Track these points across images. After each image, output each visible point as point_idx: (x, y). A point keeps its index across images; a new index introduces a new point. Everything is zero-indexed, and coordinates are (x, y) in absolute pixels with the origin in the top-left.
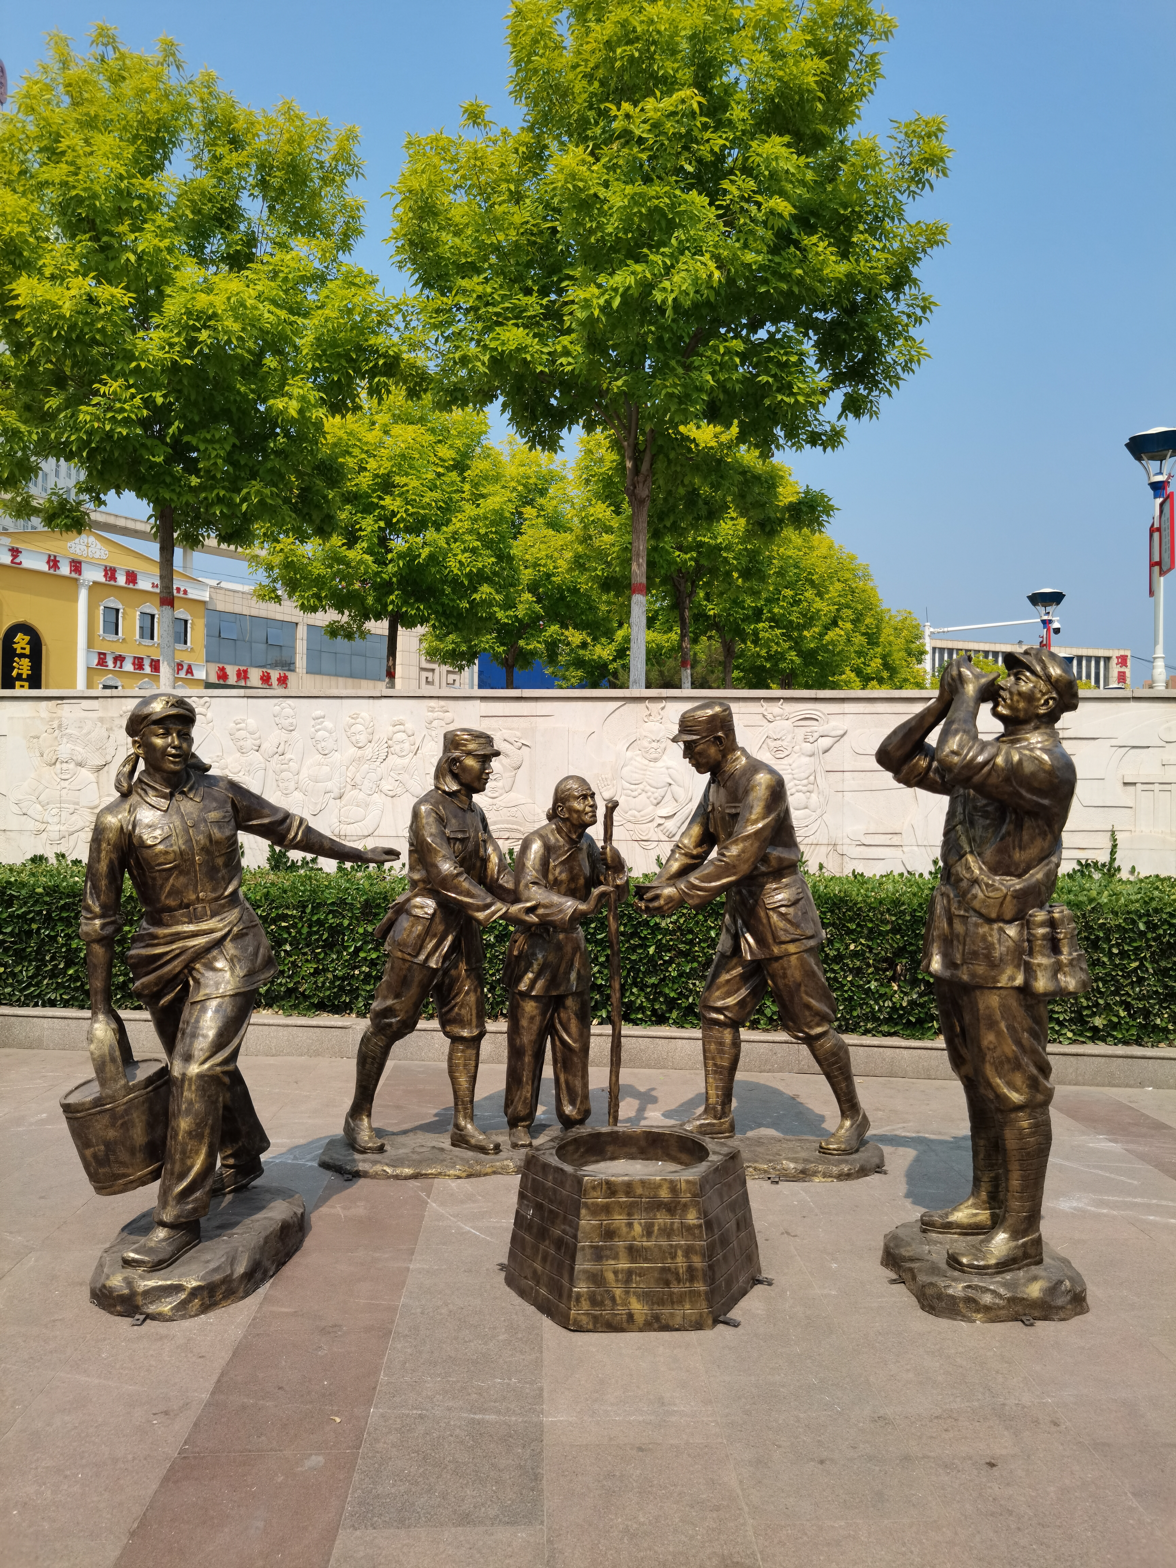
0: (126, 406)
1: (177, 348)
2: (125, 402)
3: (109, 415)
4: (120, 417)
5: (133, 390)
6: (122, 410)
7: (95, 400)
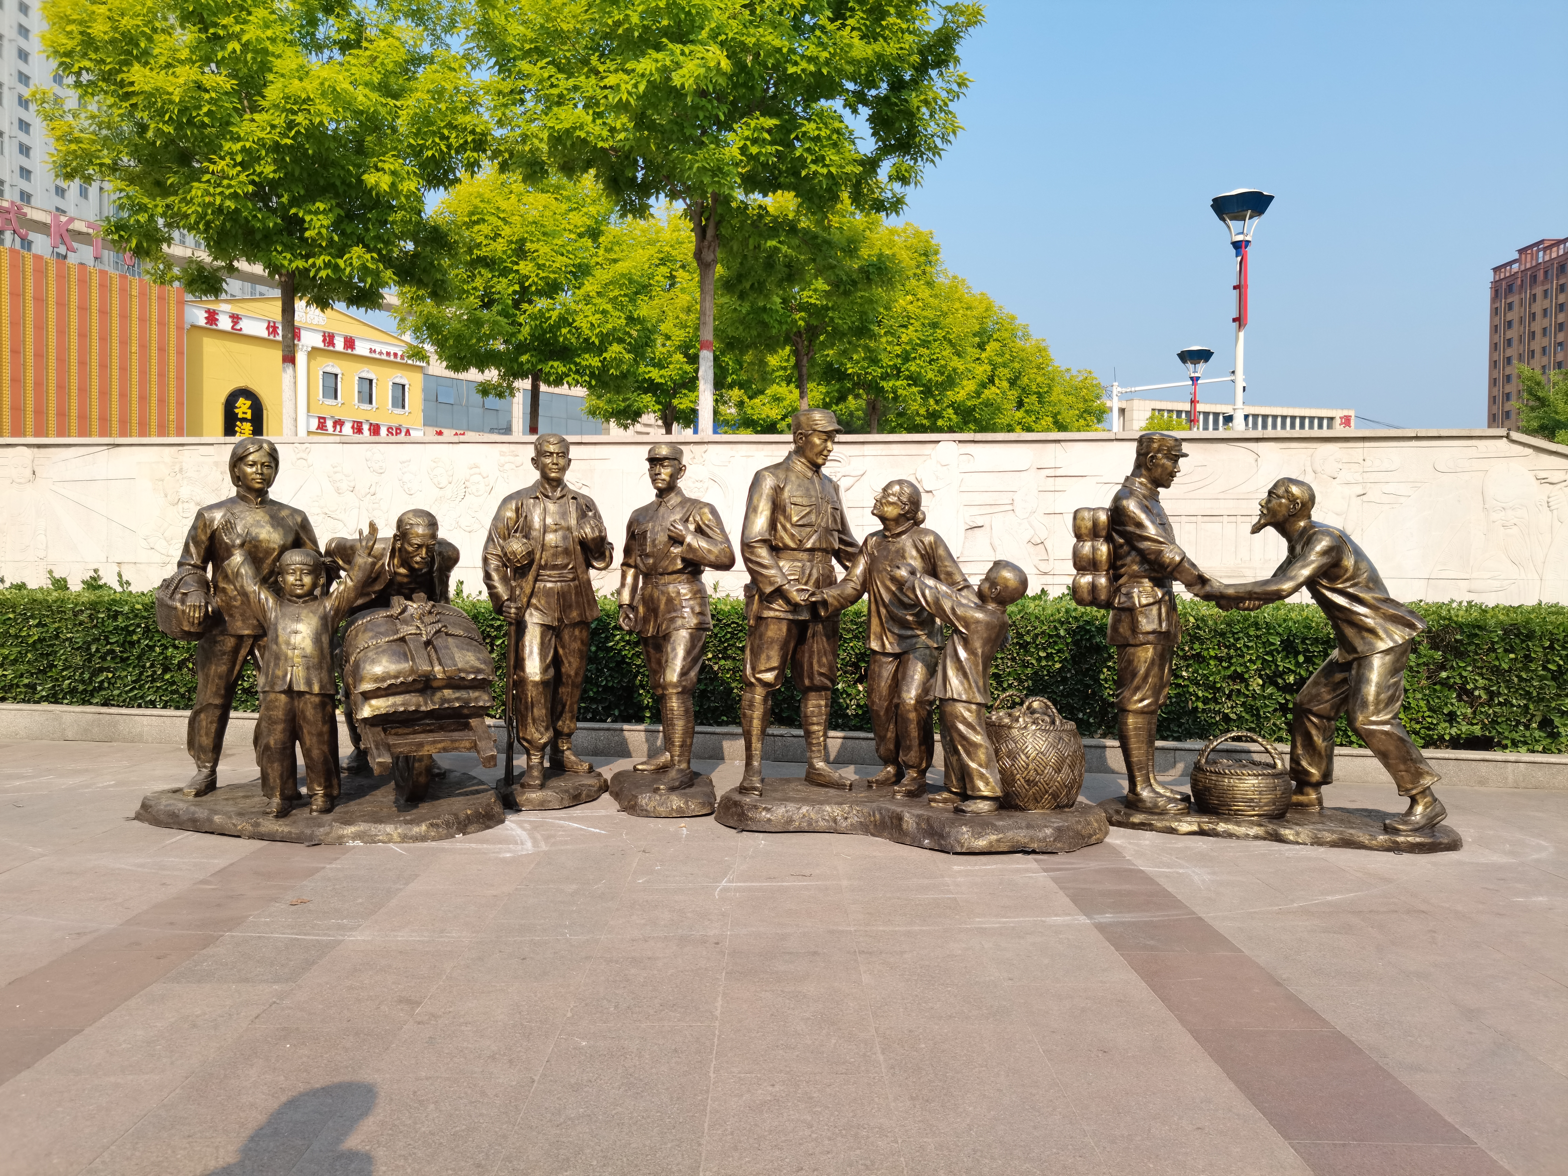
0: (232, 183)
1: (278, 130)
2: (231, 179)
3: (219, 190)
4: (227, 192)
5: (239, 168)
6: (229, 186)
7: (206, 177)
